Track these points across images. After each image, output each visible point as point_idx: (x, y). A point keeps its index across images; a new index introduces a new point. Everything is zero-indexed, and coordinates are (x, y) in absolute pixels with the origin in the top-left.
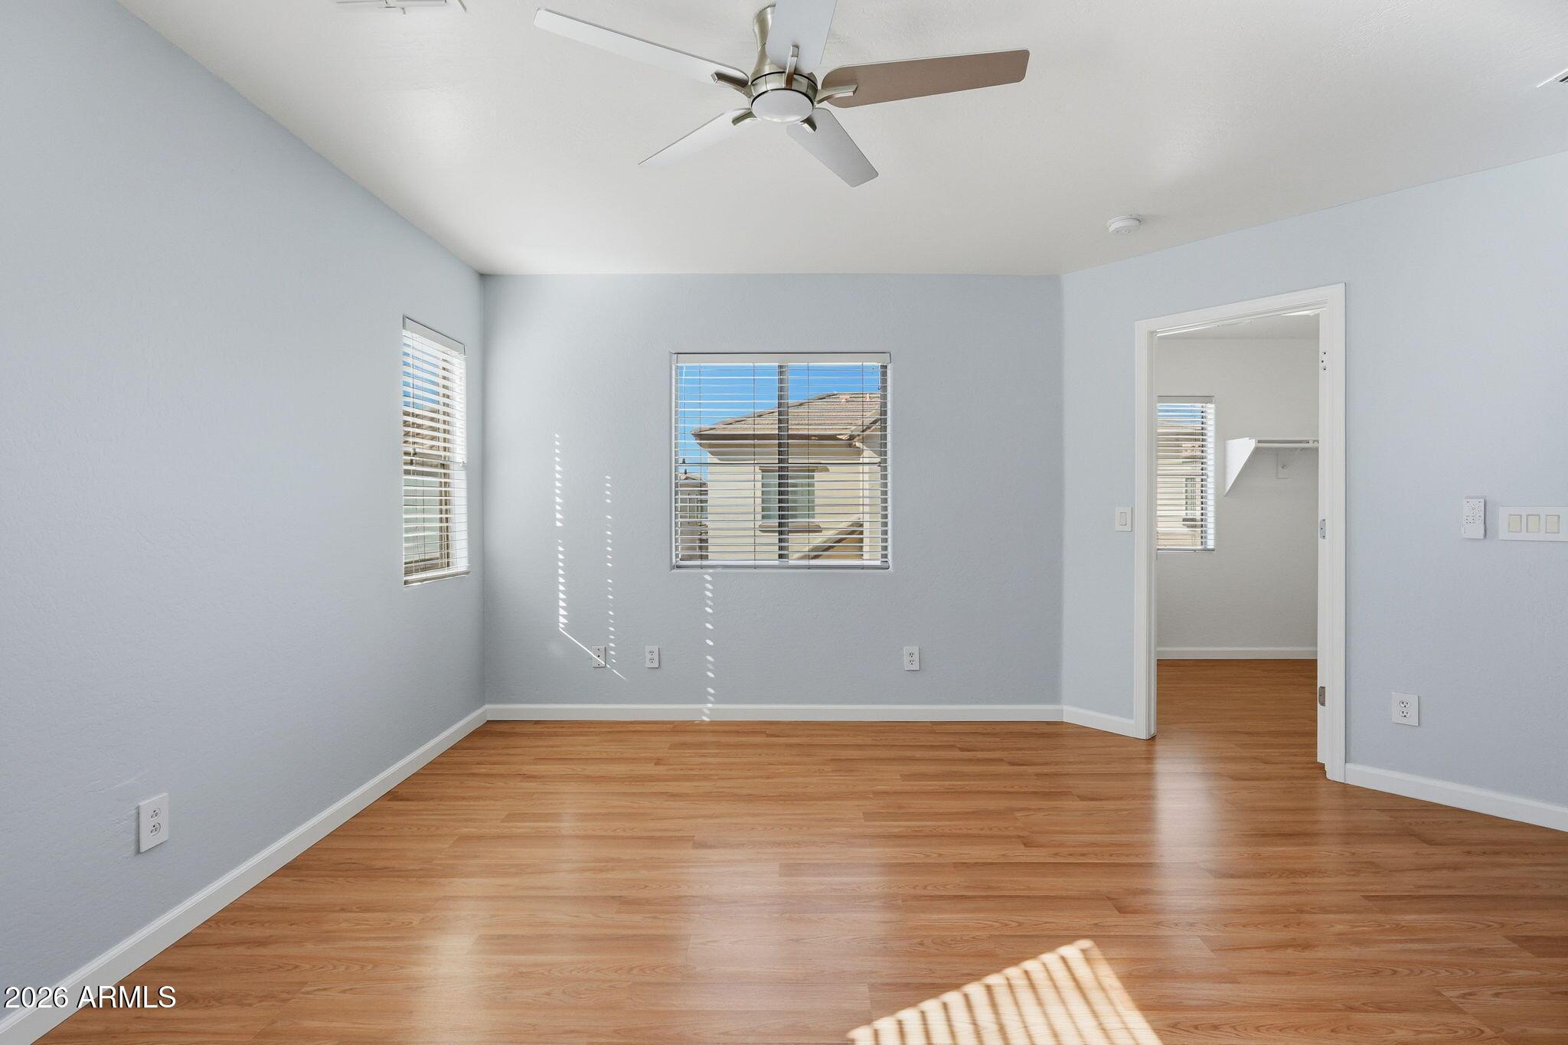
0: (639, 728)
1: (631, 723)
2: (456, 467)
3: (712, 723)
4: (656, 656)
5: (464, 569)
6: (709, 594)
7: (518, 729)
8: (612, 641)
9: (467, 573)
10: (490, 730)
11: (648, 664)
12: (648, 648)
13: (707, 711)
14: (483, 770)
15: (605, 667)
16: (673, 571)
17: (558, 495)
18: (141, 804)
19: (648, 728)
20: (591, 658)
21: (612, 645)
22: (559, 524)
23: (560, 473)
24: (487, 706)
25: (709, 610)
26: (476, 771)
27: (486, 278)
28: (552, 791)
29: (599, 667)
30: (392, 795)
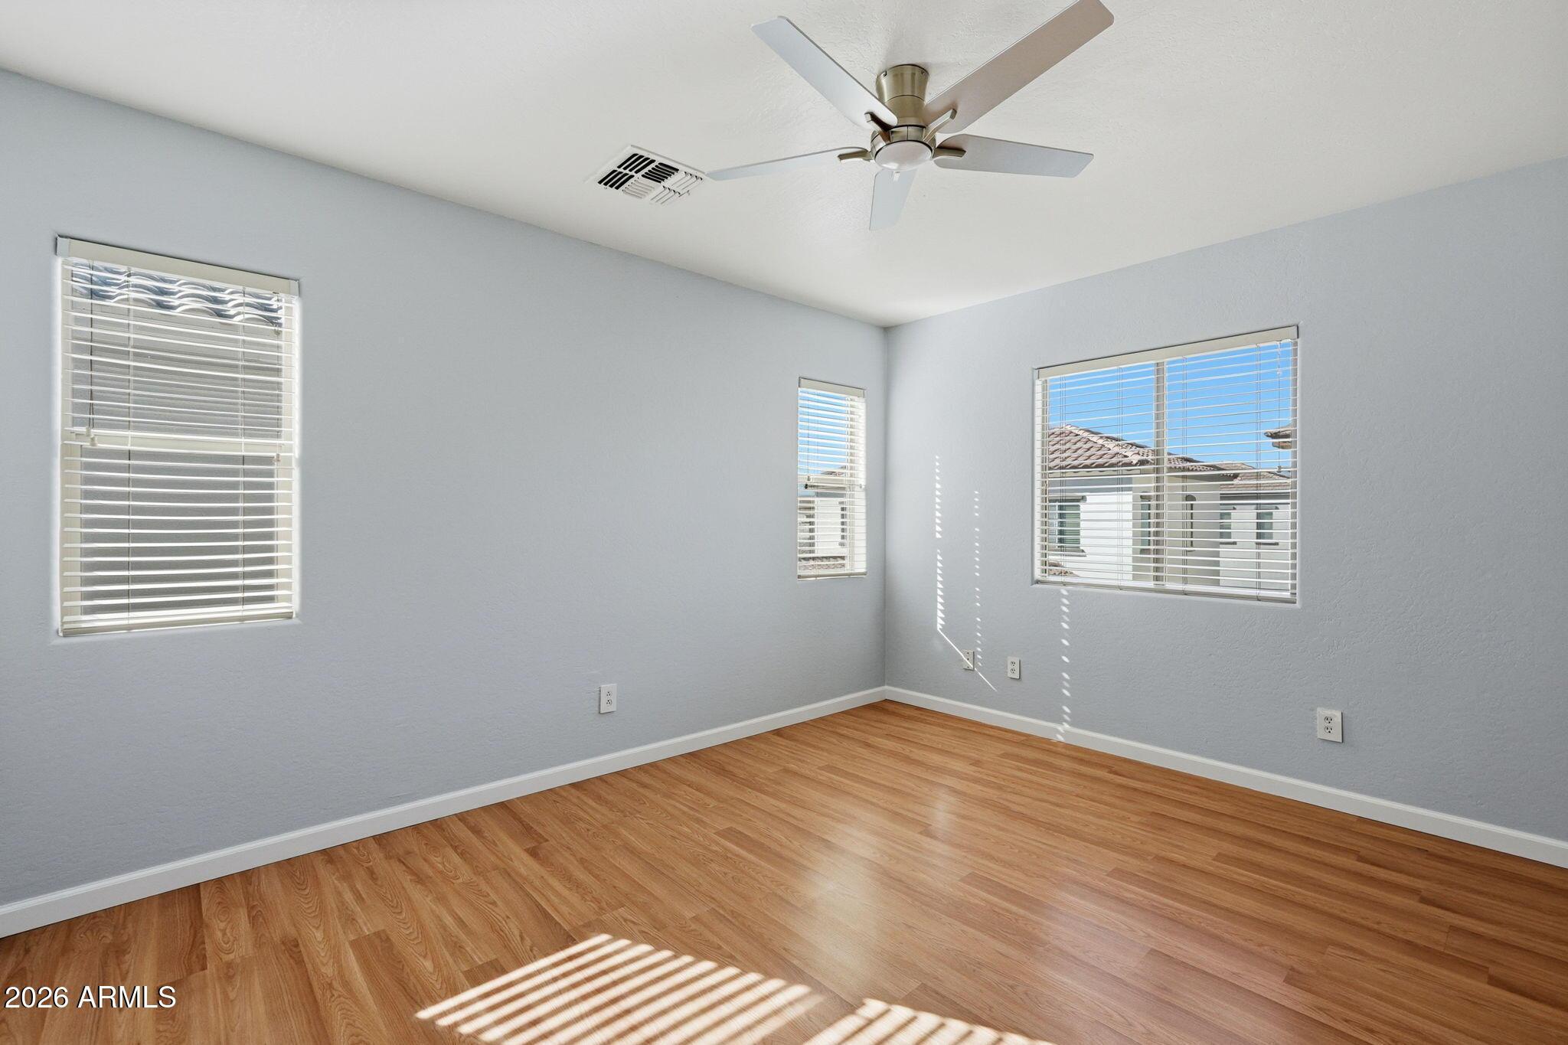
0: (992, 732)
1: (992, 727)
2: (857, 488)
3: (1067, 746)
4: (1017, 667)
5: (863, 570)
6: (1065, 609)
7: (908, 712)
8: (979, 646)
9: (864, 574)
10: (883, 708)
11: (1010, 675)
12: (1010, 659)
13: (1062, 732)
14: (845, 731)
15: (973, 670)
16: (1034, 586)
17: (937, 510)
18: (602, 686)
19: (1008, 736)
20: (962, 660)
21: (979, 649)
22: (938, 536)
23: (939, 490)
24: (886, 687)
25: (1065, 626)
26: (839, 731)
27: (888, 331)
28: (873, 760)
29: (967, 670)
30: (778, 732)
